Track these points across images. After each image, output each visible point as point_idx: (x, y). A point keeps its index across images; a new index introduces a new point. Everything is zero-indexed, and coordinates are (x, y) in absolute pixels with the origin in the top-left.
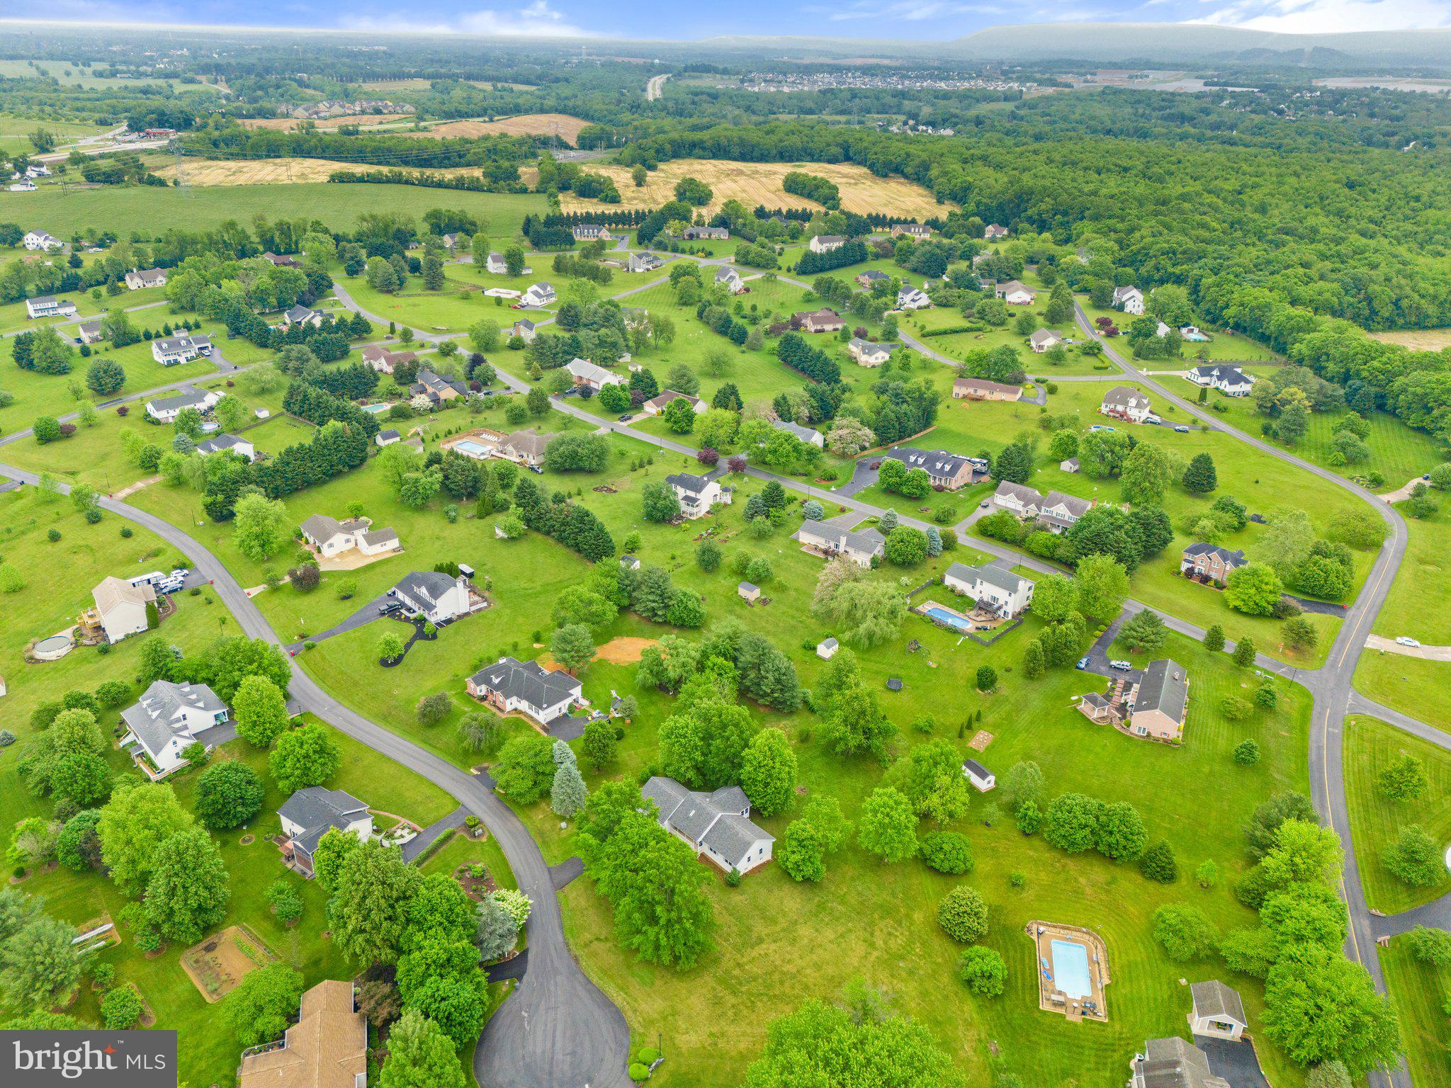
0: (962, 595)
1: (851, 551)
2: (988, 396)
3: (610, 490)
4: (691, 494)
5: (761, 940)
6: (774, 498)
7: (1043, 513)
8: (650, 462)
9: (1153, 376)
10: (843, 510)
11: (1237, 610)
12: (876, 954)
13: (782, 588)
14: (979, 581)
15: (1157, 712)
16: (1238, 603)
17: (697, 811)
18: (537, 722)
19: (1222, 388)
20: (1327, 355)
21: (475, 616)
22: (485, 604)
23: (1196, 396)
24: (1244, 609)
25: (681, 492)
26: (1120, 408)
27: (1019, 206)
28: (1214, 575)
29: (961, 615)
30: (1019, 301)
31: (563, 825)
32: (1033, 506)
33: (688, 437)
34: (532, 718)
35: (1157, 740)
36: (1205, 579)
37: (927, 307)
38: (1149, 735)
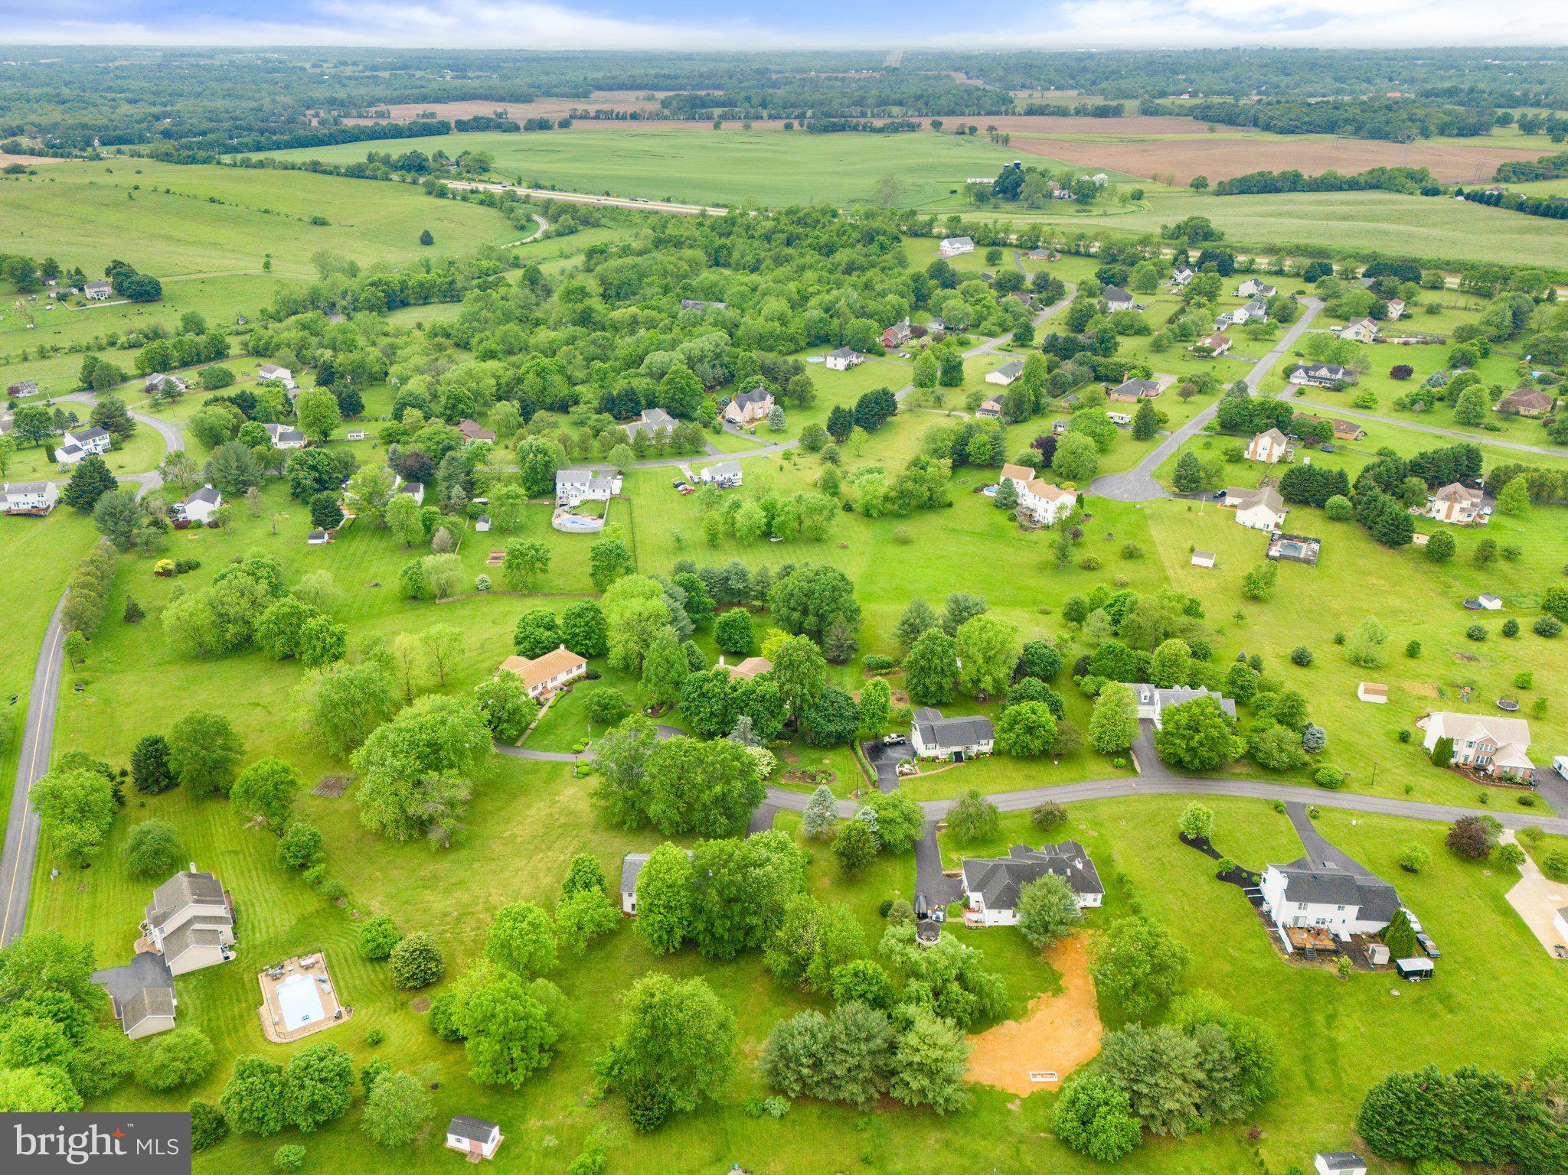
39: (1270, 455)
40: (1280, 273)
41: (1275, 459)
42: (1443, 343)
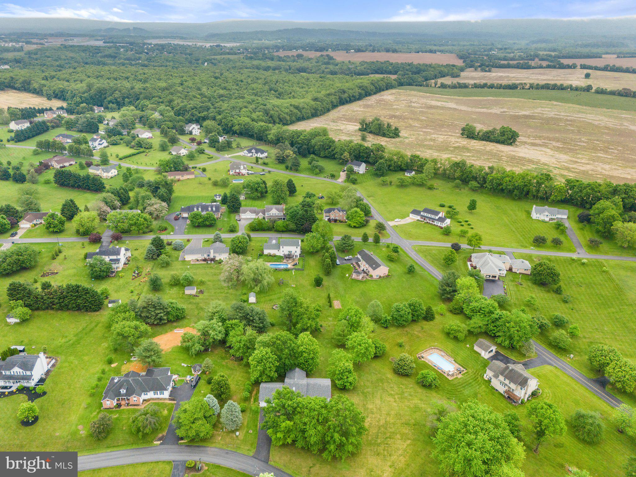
0: (275, 256)
1: (217, 255)
2: (181, 178)
3: (53, 273)
4: (114, 257)
6: (159, 245)
7: (266, 215)
8: (60, 252)
9: (231, 157)
10: (188, 241)
11: (355, 227)
13: (202, 283)
14: (281, 247)
15: (381, 267)
16: (355, 224)
17: (295, 386)
18: (165, 399)
19: (258, 156)
20: (282, 137)
21: (55, 369)
22: (54, 361)
23: (255, 161)
24: (357, 226)
25: (107, 259)
26: (238, 171)
27: (100, 97)
28: (337, 218)
29: (281, 263)
30: (147, 137)
31: (237, 433)
32: (261, 214)
33: (65, 233)
34: (161, 399)
35: (384, 277)
36: (335, 221)
37: (108, 146)
38: (380, 277)
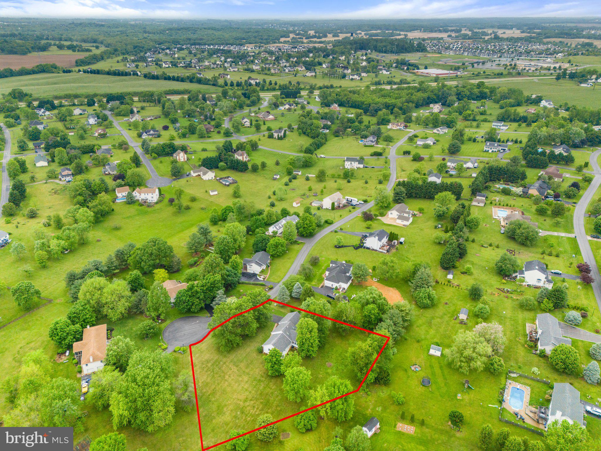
5: (237, 366)
12: (241, 403)
39: (184, 159)
40: (74, 105)
41: (186, 160)
42: (160, 117)
